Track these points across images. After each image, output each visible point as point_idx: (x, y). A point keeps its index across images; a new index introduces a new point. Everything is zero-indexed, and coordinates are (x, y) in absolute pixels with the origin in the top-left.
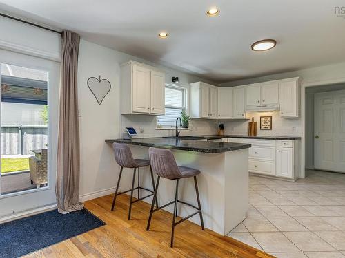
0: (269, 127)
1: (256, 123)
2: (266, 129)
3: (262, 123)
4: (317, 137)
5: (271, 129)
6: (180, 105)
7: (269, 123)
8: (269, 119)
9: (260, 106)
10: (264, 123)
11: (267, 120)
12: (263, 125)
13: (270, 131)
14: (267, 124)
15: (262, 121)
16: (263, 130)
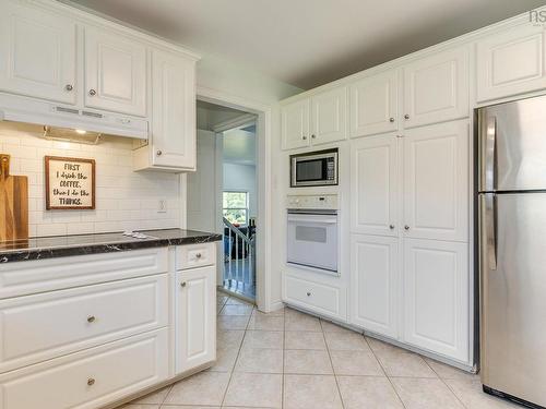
0: (85, 201)
1: (20, 182)
2: (72, 206)
3: (55, 184)
5: (92, 208)
7: (85, 185)
8: (85, 168)
9: (76, 112)
10: (63, 184)
11: (76, 173)
12: (57, 192)
13: (87, 217)
14: (78, 190)
15: (52, 174)
16: (56, 213)
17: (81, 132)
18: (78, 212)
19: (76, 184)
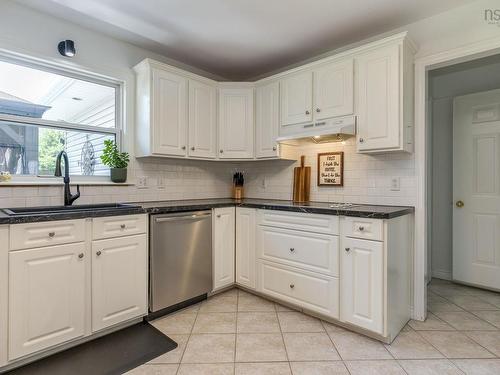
0: (338, 180)
1: (308, 170)
2: (330, 184)
3: (322, 171)
4: (460, 204)
5: (342, 185)
6: (111, 125)
7: (337, 169)
8: (338, 158)
9: (312, 125)
10: (327, 170)
11: (333, 162)
12: (323, 175)
13: (339, 191)
14: (334, 173)
15: (321, 164)
16: (324, 188)
17: (317, 137)
18: (333, 188)
19: (332, 169)
